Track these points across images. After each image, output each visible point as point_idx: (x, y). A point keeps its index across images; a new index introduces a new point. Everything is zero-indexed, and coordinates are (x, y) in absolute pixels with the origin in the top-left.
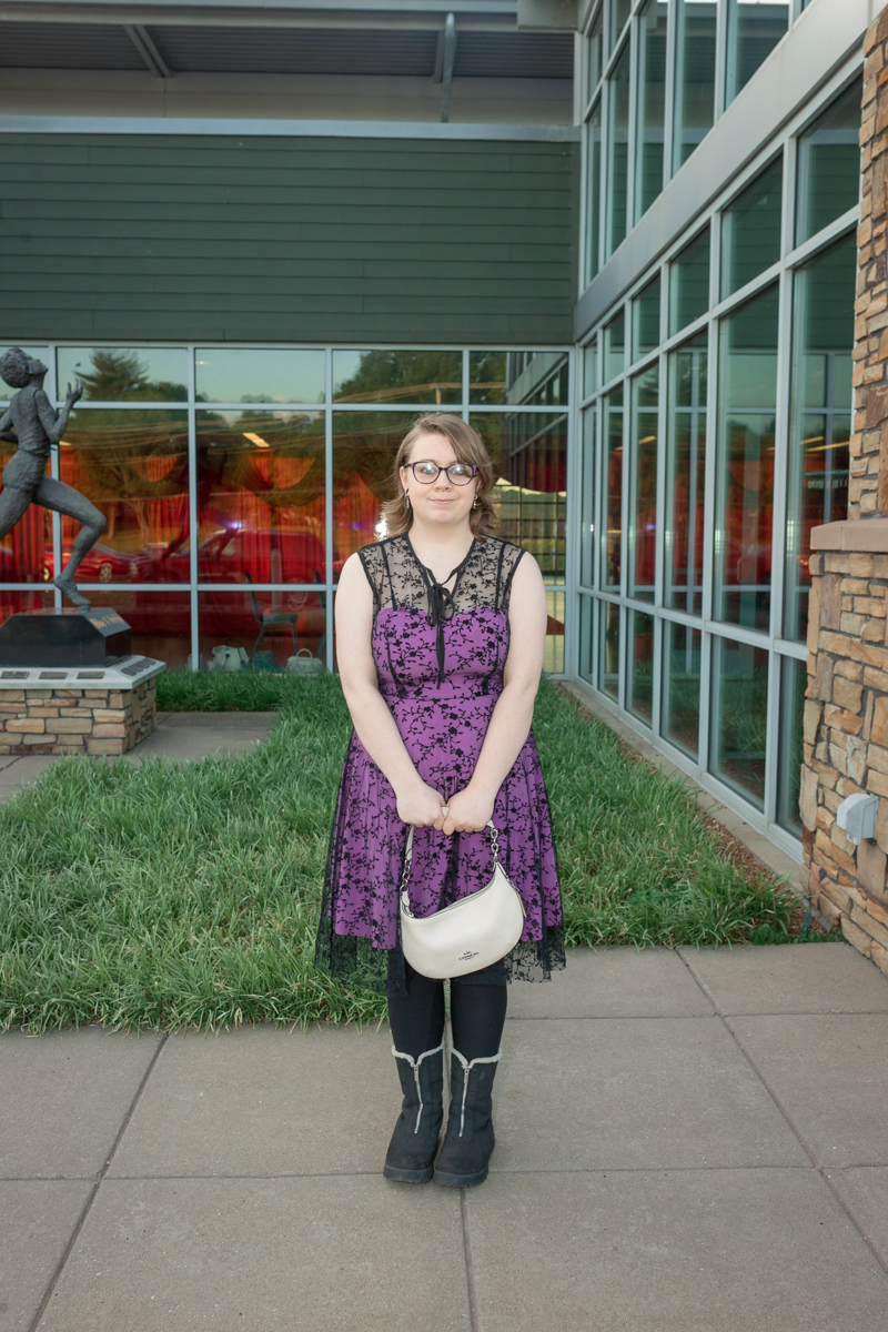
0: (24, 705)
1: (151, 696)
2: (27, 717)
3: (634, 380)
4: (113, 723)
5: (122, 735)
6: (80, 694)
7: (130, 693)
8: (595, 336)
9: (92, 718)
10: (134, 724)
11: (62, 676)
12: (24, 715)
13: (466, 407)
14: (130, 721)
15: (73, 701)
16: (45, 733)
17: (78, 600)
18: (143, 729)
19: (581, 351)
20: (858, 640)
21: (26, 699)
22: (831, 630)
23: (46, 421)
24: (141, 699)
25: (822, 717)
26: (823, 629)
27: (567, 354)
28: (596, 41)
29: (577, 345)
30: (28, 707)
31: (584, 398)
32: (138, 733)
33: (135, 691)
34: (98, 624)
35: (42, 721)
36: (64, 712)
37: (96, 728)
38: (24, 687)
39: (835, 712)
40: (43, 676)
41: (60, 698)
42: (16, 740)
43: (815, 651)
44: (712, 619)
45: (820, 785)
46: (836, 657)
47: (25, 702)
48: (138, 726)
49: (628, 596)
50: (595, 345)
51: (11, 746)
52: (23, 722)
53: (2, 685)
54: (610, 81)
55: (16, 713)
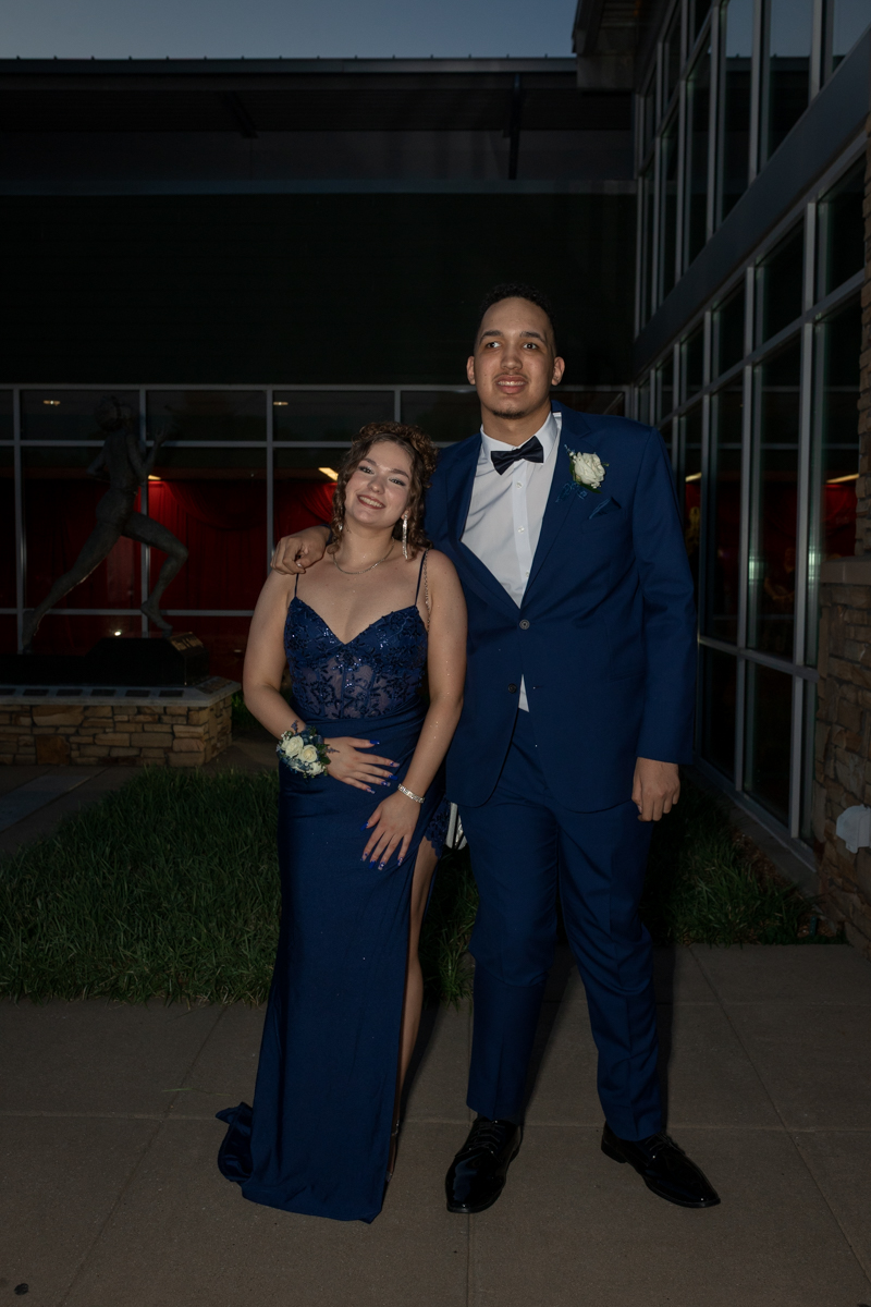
0: (111, 721)
1: (227, 714)
2: (115, 732)
3: (681, 419)
4: (193, 738)
5: (202, 749)
6: (162, 711)
7: (207, 710)
8: (651, 376)
9: (173, 733)
10: (210, 739)
11: (145, 694)
12: (111, 730)
14: (206, 737)
15: (157, 717)
16: (131, 746)
17: (162, 624)
18: (219, 745)
19: (636, 389)
20: (857, 666)
21: (114, 714)
22: (837, 657)
23: (136, 462)
24: (217, 717)
25: (830, 736)
26: (831, 655)
27: (624, 393)
28: (650, 100)
29: (633, 384)
30: (115, 723)
32: (214, 748)
33: (212, 710)
34: (179, 646)
35: (126, 736)
36: (147, 728)
37: (176, 741)
38: (114, 704)
39: (840, 733)
40: (129, 694)
41: (145, 714)
42: (103, 752)
43: (825, 676)
44: (747, 647)
45: (829, 800)
46: (842, 682)
47: (112, 718)
48: (213, 742)
50: (649, 384)
51: (99, 758)
52: (111, 736)
53: (91, 701)
54: (662, 138)
55: (104, 728)
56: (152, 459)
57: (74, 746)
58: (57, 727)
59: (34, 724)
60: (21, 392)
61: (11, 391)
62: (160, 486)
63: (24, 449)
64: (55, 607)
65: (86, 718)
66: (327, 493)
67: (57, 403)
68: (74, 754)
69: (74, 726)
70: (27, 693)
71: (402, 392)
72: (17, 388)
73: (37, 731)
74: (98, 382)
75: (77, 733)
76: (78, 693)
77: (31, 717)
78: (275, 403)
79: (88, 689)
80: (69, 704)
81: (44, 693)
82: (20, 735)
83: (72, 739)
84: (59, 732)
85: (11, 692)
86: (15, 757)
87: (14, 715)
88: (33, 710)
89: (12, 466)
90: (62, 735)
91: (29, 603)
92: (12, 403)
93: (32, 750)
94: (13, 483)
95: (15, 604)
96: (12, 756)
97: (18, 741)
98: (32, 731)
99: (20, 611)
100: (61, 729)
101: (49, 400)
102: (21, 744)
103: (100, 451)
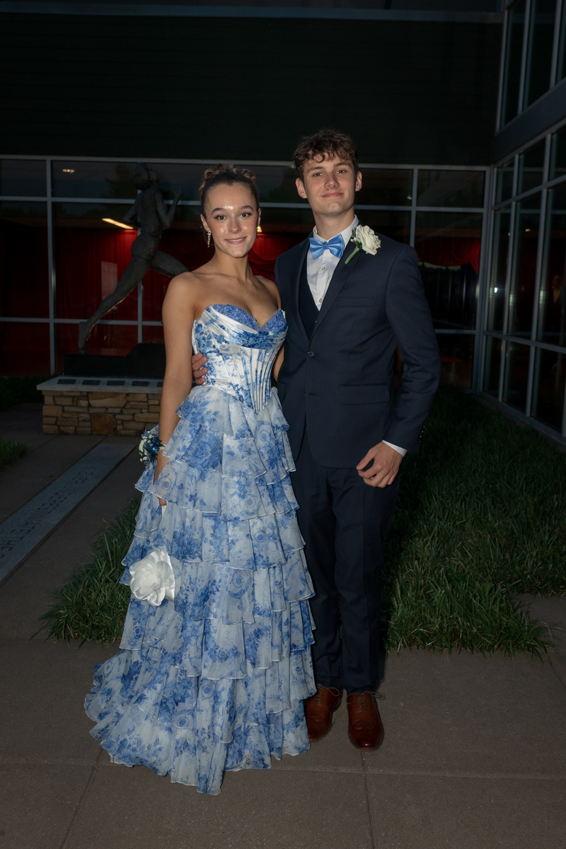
0: (146, 404)
2: (149, 412)
8: (513, 159)
12: (146, 411)
13: (414, 209)
19: (496, 169)
23: (162, 213)
27: (484, 172)
29: (492, 166)
30: (149, 405)
31: (496, 204)
38: (147, 392)
42: (140, 427)
47: (147, 402)
49: (537, 340)
50: (512, 165)
51: (137, 430)
52: (146, 415)
53: (132, 390)
55: (141, 409)
56: (172, 211)
57: (119, 422)
58: (107, 408)
59: (90, 406)
60: (52, 162)
61: (45, 161)
63: (54, 204)
64: (102, 319)
65: (128, 402)
67: (72, 171)
68: (119, 427)
69: (119, 408)
70: (85, 383)
72: (49, 159)
73: (92, 411)
74: (111, 156)
75: (121, 413)
76: (122, 383)
77: (88, 400)
79: (129, 381)
80: (116, 391)
81: (97, 383)
82: (80, 413)
83: (118, 417)
84: (108, 411)
85: (73, 382)
86: (76, 429)
87: (76, 399)
88: (90, 395)
89: (46, 217)
90: (111, 413)
91: (57, 315)
92: (45, 170)
93: (89, 424)
94: (46, 229)
95: (47, 316)
96: (74, 428)
97: (78, 418)
98: (88, 410)
99: (52, 320)
100: (109, 409)
101: (67, 169)
102: (81, 419)
103: (132, 205)
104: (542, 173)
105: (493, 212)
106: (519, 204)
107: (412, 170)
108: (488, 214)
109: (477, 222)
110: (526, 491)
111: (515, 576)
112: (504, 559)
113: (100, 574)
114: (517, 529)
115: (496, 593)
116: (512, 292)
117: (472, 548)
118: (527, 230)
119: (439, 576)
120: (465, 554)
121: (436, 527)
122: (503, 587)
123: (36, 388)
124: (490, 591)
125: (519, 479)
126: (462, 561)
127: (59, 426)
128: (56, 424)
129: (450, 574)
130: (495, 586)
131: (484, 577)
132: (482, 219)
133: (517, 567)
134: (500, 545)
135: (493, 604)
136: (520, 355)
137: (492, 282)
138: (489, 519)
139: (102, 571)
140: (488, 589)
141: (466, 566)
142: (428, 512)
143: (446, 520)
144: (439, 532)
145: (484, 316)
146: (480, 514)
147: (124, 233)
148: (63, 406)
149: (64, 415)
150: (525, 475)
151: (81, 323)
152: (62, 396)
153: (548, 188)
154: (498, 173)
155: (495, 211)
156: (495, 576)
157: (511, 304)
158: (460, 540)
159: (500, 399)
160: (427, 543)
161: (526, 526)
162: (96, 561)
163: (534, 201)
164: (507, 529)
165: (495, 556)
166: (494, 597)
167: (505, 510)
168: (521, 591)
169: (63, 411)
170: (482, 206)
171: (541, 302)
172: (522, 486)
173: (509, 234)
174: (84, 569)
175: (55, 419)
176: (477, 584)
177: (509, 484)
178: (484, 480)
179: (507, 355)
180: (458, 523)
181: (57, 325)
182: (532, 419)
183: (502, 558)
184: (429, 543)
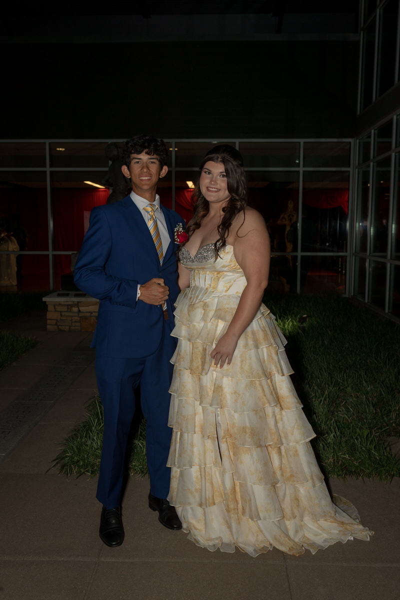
3: (397, 154)
8: (371, 133)
13: (301, 169)
19: (358, 141)
27: (350, 143)
29: (356, 138)
31: (359, 164)
49: (391, 259)
50: (369, 137)
54: (380, 9)
58: (91, 313)
59: (79, 311)
60: (50, 143)
61: (45, 143)
62: (105, 191)
63: (51, 172)
66: (186, 194)
67: (63, 149)
70: (76, 295)
71: (240, 143)
72: (47, 141)
73: (81, 315)
77: (78, 307)
78: (176, 149)
82: (73, 316)
84: (92, 315)
85: (67, 295)
86: (70, 327)
87: (70, 307)
88: (79, 304)
89: (46, 181)
90: (94, 316)
91: (54, 249)
92: (45, 149)
93: (79, 324)
94: (46, 189)
95: (48, 250)
96: (68, 327)
97: (72, 320)
98: (78, 315)
99: (51, 253)
100: (93, 313)
101: (60, 148)
102: (73, 321)
103: (106, 172)
104: (391, 143)
105: (357, 170)
106: (375, 164)
107: (300, 143)
108: (353, 171)
109: (345, 177)
110: (388, 364)
111: (385, 424)
112: (376, 413)
113: (93, 428)
114: (384, 391)
115: (372, 436)
116: (372, 225)
117: (353, 405)
118: (382, 182)
119: (331, 425)
120: (348, 411)
121: (326, 391)
122: (376, 433)
123: (42, 300)
124: (367, 435)
125: (383, 356)
126: (347, 415)
127: (58, 326)
128: (56, 324)
129: (338, 424)
130: (370, 431)
131: (363, 425)
132: (349, 176)
133: (385, 418)
134: (372, 403)
135: (370, 444)
136: (380, 269)
137: (358, 219)
138: (364, 385)
139: (95, 425)
140: (366, 434)
141: (349, 418)
142: (320, 381)
143: (333, 386)
144: (329, 395)
145: (353, 243)
146: (357, 381)
147: (99, 191)
148: (61, 312)
149: (62, 318)
150: (387, 354)
151: (73, 254)
152: (60, 305)
153: (396, 153)
154: (359, 143)
155: (359, 169)
156: (370, 425)
157: (372, 234)
158: (344, 400)
159: (366, 301)
160: (321, 402)
161: (390, 389)
162: (90, 419)
163: (386, 162)
164: (377, 391)
165: (369, 411)
166: (370, 439)
167: (375, 378)
168: (389, 435)
169: (61, 315)
170: (349, 167)
171: (393, 232)
172: (386, 362)
173: (369, 185)
174: (82, 425)
175: (55, 321)
176: (358, 430)
177: (376, 360)
178: (359, 358)
179: (370, 269)
180: (342, 388)
181: (54, 256)
182: (390, 314)
183: (374, 411)
184: (322, 402)
